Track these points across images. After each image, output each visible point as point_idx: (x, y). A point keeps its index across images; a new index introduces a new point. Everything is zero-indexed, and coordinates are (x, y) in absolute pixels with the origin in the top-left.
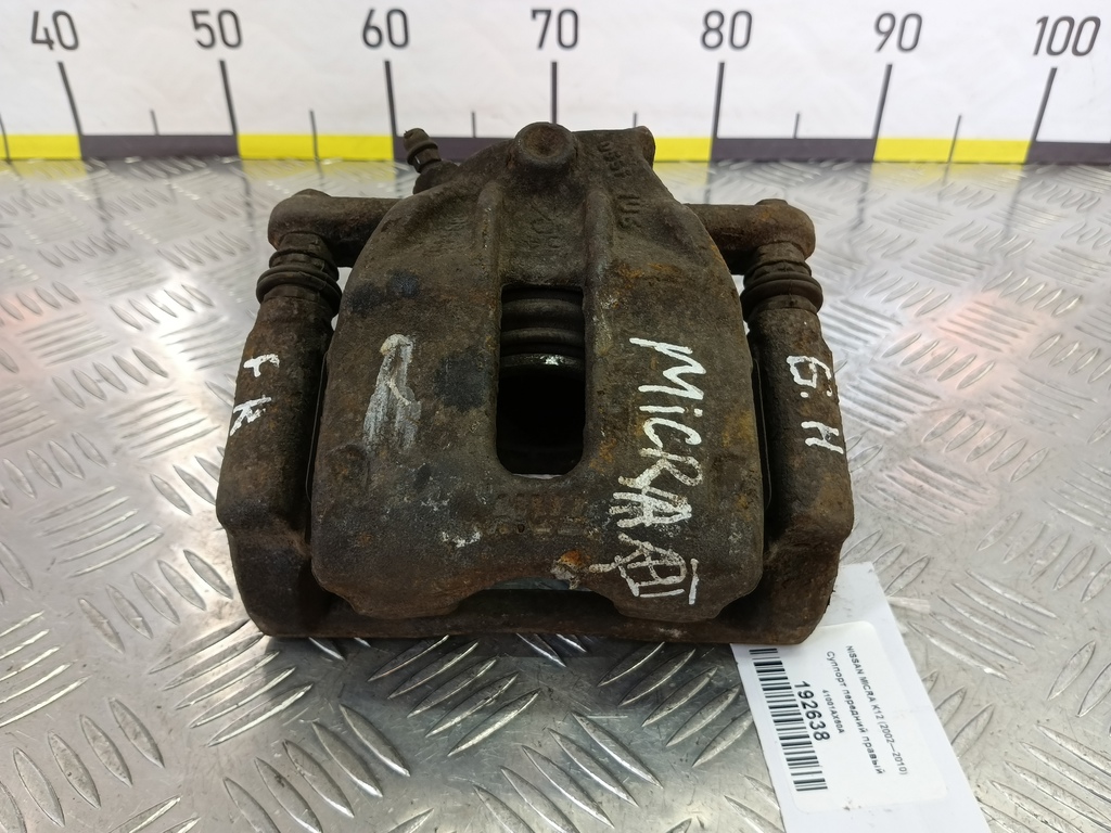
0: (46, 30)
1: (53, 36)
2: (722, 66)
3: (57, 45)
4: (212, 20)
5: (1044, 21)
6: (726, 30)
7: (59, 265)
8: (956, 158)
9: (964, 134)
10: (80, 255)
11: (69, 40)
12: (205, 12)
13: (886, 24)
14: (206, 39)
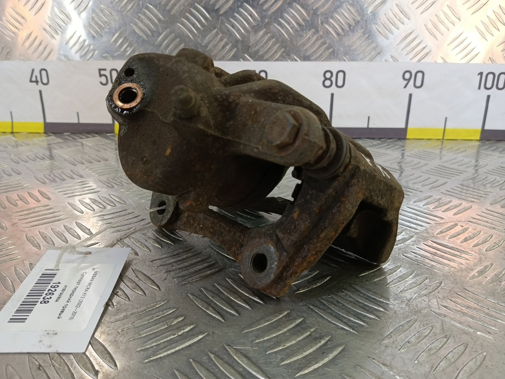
0: (36, 77)
1: (39, 79)
2: (332, 95)
3: (40, 83)
4: (107, 73)
5: (481, 74)
6: (334, 79)
7: (18, 163)
8: (445, 138)
9: (448, 126)
10: (28, 160)
11: (45, 81)
12: (105, 70)
13: (407, 76)
14: (104, 81)
